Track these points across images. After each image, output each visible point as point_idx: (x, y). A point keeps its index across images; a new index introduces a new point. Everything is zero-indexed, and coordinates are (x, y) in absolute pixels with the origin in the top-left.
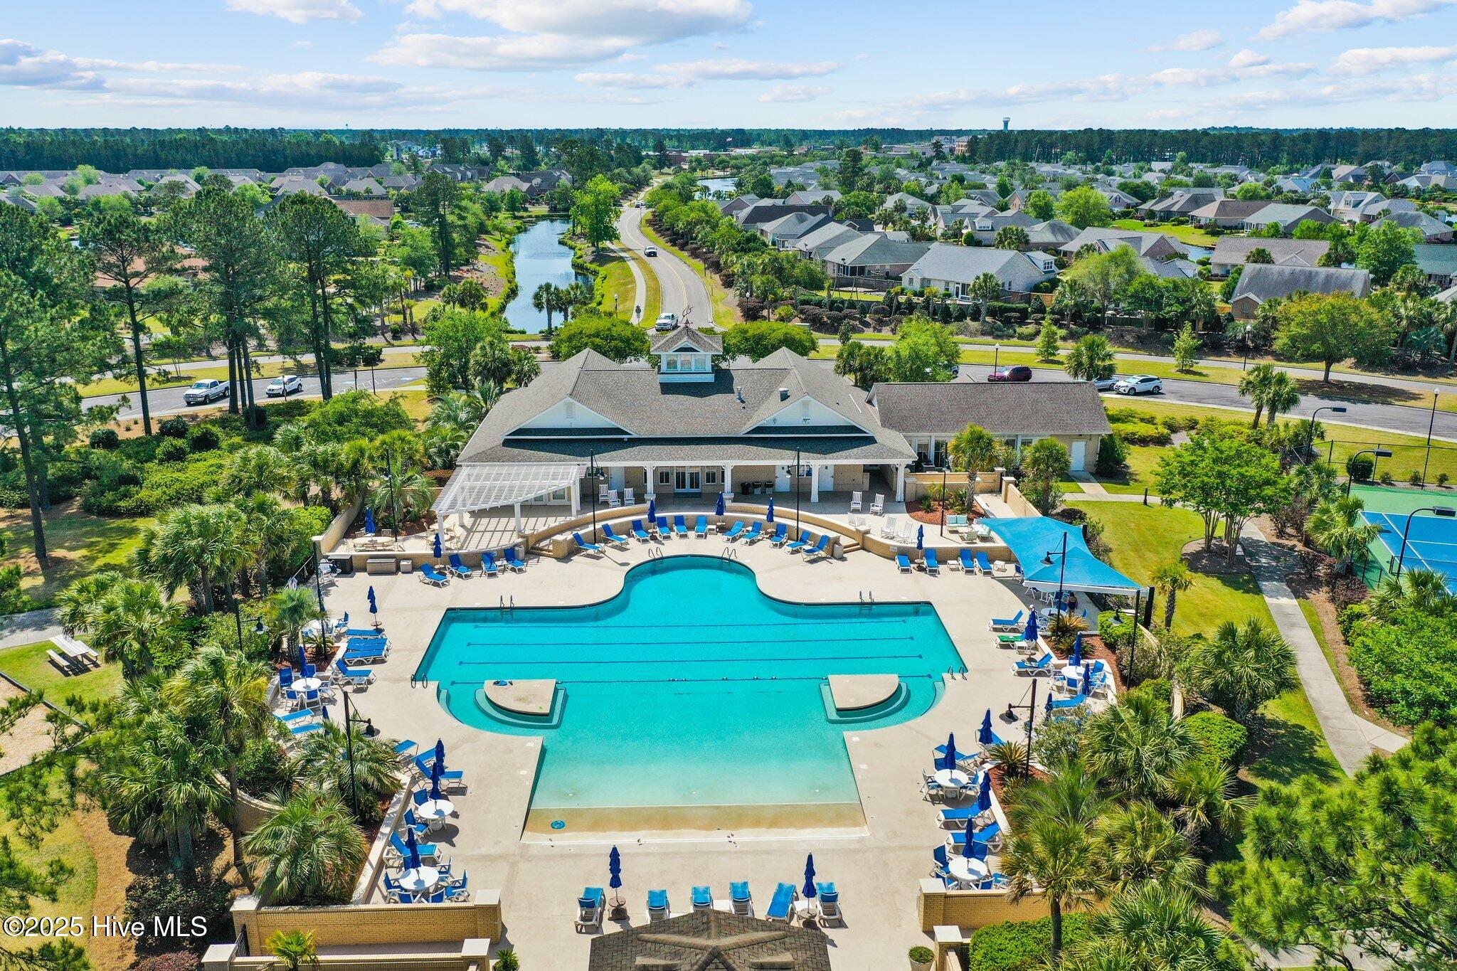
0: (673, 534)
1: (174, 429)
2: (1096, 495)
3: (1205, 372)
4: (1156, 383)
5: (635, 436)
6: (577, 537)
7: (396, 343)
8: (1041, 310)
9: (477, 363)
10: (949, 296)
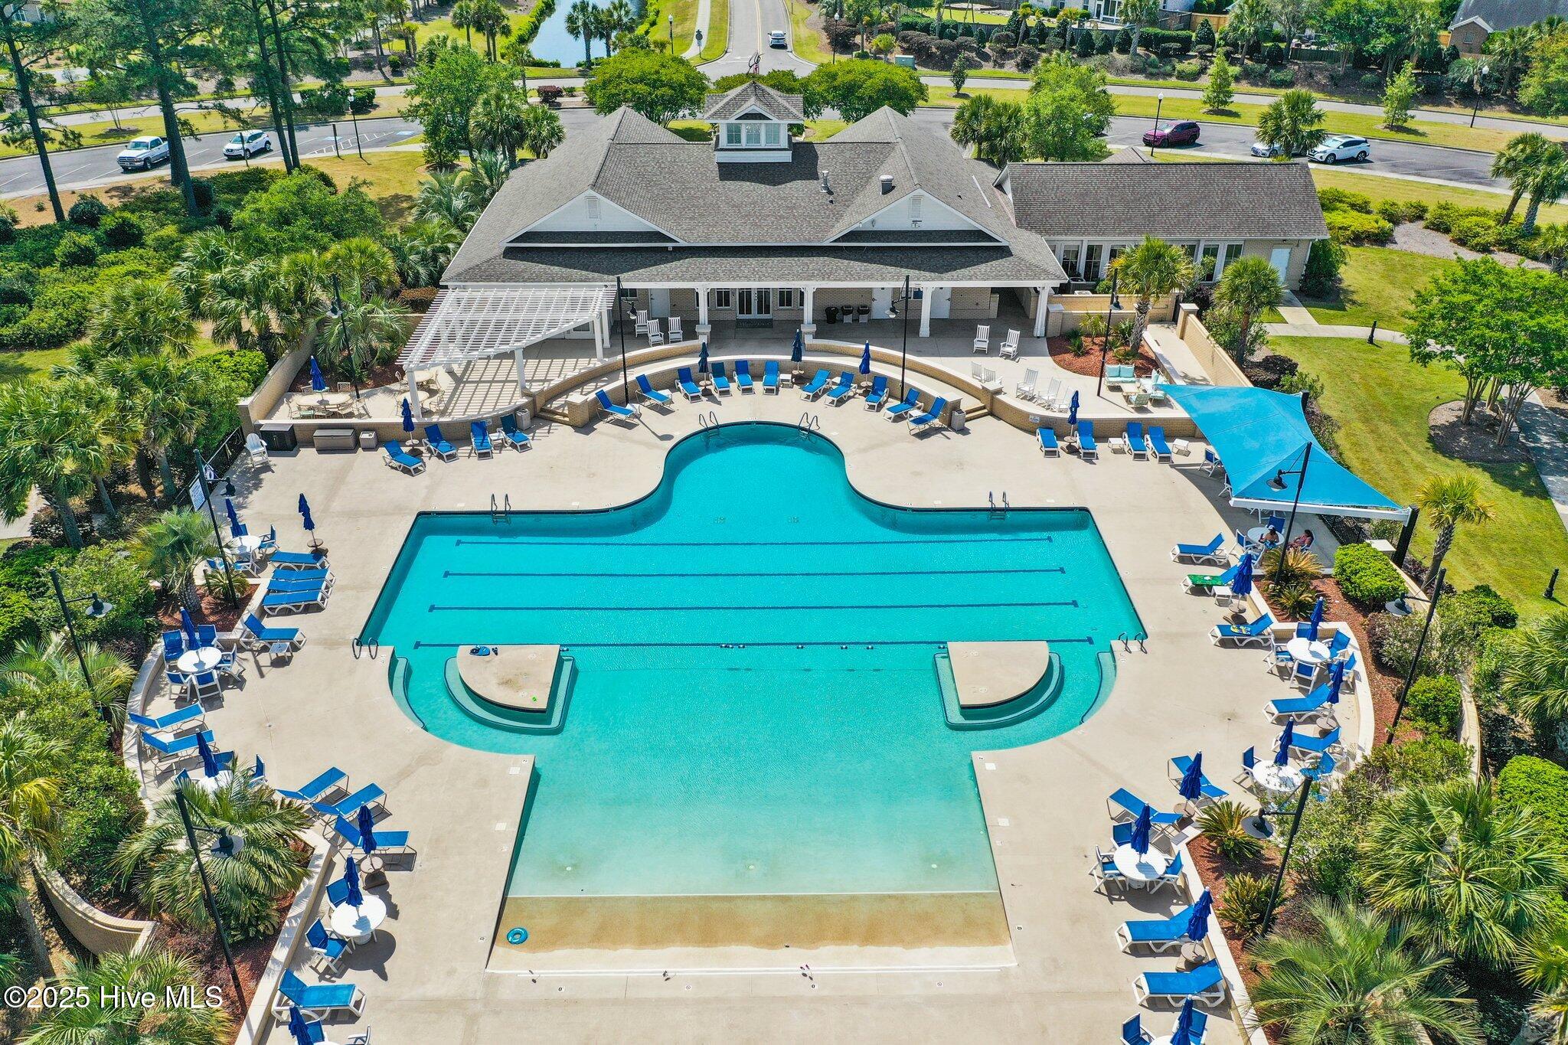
0: (733, 387)
1: (87, 215)
2: (1303, 327)
3: (1421, 129)
4: (1363, 147)
5: (682, 244)
6: (602, 396)
7: (396, 80)
8: (1208, 38)
9: (478, 125)
10: (1087, 16)
